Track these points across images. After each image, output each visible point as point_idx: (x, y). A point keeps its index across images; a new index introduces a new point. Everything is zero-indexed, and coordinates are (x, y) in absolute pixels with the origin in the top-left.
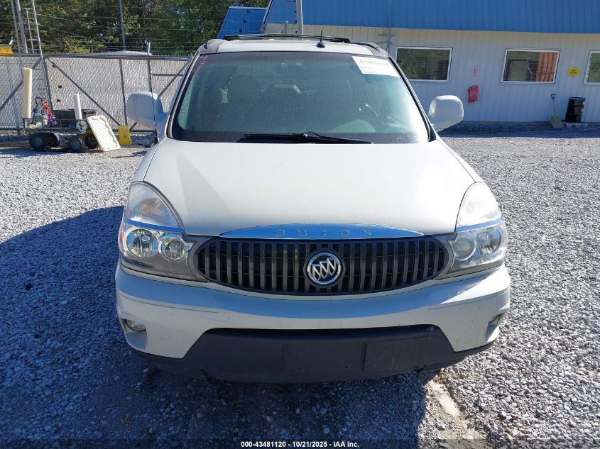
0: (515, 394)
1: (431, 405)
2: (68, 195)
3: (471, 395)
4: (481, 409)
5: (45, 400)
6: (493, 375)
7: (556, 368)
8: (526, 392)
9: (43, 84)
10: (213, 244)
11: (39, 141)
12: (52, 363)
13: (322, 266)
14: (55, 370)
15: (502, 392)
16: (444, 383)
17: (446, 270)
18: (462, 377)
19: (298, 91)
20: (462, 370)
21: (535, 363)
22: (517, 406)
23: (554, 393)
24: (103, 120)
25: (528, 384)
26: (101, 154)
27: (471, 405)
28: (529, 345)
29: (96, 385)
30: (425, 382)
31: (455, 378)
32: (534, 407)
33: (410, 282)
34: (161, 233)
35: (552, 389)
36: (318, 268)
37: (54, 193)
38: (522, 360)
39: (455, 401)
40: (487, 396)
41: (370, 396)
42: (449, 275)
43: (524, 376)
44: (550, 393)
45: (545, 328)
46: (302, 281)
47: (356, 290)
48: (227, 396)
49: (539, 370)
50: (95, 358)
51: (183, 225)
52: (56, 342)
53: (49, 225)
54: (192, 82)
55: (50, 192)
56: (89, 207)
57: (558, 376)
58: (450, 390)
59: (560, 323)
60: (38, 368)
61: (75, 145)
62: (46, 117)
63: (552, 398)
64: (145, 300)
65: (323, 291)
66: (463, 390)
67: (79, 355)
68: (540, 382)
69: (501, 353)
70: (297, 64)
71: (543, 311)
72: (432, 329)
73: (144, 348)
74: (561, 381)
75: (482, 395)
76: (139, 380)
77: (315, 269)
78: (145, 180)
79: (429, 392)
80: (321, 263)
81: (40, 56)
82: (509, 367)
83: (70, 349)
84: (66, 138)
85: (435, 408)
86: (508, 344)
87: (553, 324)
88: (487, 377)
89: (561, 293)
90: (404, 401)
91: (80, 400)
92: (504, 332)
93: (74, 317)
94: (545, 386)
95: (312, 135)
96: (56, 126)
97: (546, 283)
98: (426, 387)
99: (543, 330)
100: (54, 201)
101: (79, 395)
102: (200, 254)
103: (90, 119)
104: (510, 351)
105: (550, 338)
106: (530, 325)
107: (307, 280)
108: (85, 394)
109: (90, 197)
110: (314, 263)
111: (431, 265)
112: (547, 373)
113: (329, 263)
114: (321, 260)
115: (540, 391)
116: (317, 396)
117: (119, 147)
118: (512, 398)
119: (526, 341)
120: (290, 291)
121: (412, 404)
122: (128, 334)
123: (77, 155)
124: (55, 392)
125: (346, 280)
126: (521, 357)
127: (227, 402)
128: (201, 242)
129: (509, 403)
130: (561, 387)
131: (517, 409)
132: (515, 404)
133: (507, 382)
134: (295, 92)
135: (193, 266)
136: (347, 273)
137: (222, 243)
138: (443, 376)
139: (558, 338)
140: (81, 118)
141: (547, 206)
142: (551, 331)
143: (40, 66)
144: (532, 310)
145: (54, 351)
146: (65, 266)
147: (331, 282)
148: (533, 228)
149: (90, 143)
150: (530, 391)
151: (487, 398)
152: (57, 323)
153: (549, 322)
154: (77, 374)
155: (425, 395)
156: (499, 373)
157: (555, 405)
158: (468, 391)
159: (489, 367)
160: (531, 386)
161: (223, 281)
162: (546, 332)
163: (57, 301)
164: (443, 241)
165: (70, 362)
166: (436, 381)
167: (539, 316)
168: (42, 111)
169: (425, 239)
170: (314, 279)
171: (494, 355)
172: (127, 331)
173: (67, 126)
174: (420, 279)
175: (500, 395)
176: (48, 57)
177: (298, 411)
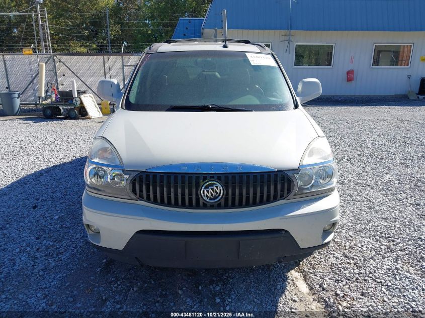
0: (349, 280)
1: (291, 286)
2: (65, 148)
3: (318, 280)
4: (324, 289)
5: (39, 278)
6: (335, 267)
7: (380, 263)
8: (357, 279)
9: (53, 74)
10: (142, 176)
11: (49, 112)
12: (46, 256)
13: (210, 190)
14: (47, 259)
15: (339, 279)
16: (301, 272)
17: (293, 193)
18: (314, 268)
19: (219, 76)
20: (315, 264)
21: (366, 260)
22: (349, 288)
23: (377, 280)
24: (91, 97)
25: (359, 274)
26: (89, 121)
27: (317, 286)
28: (365, 249)
29: (72, 270)
30: (289, 271)
31: (309, 269)
32: (361, 289)
33: (268, 201)
34: (110, 169)
35: (375, 277)
36: (208, 192)
37: (56, 146)
38: (358, 258)
39: (307, 284)
40: (329, 281)
41: (250, 280)
42: (295, 197)
43: (357, 268)
44: (374, 280)
45: (378, 237)
46: (198, 200)
47: (233, 206)
48: (155, 277)
49: (368, 265)
50: (73, 253)
51: (123, 164)
52: (49, 242)
53: (52, 167)
54: (139, 73)
55: (53, 146)
56: (78, 156)
57: (382, 269)
58: (305, 277)
59: (389, 234)
60: (36, 258)
61: (72, 114)
62: (54, 95)
63: (374, 283)
64: (99, 212)
65: (212, 207)
66: (313, 277)
67: (63, 250)
68: (368, 273)
69: (344, 253)
70: (208, 59)
71: (378, 226)
72: (283, 232)
73: (99, 243)
74: (383, 273)
75: (326, 281)
76: (99, 267)
77: (206, 192)
78: (103, 136)
79: (290, 277)
80: (210, 188)
81: (50, 55)
82: (348, 263)
83: (58, 246)
84: (67, 110)
85: (293, 288)
86: (350, 248)
87: (383, 235)
88: (332, 269)
89: (393, 214)
90: (272, 283)
91: (61, 279)
92: (348, 240)
93: (62, 227)
94: (371, 275)
95: (214, 106)
96: (60, 102)
97: (384, 207)
98: (288, 274)
99: (376, 239)
100: (56, 152)
101: (61, 275)
102: (133, 183)
103: (82, 97)
104: (351, 252)
105: (380, 244)
106: (367, 235)
107: (201, 199)
108: (64, 275)
109: (79, 149)
110: (206, 188)
111: (282, 190)
112: (374, 267)
113: (215, 188)
114: (210, 186)
115: (366, 278)
116: (214, 279)
117: (101, 115)
118: (346, 282)
119: (362, 246)
120: (191, 206)
121: (277, 285)
122: (90, 234)
123: (73, 121)
124: (46, 273)
125: (226, 200)
126: (357, 256)
127: (155, 282)
128: (134, 174)
129: (344, 285)
130: (382, 276)
131: (348, 290)
132: (348, 286)
133: (345, 272)
134: (216, 77)
135: (129, 190)
136: (227, 194)
137: (147, 175)
138: (301, 268)
139: (386, 244)
140: (76, 96)
141: (394, 154)
142: (381, 239)
143: (51, 61)
144: (371, 225)
145: (47, 248)
146: (59, 194)
147: (216, 200)
148: (381, 170)
149: (82, 113)
150: (359, 278)
151: (328, 282)
152: (51, 230)
153: (381, 233)
154: (60, 262)
155: (287, 279)
156: (340, 266)
157: (376, 287)
158: (317, 278)
159: (334, 262)
160: (361, 275)
161: (148, 199)
162: (377, 240)
163: (52, 217)
164: (290, 174)
165: (57, 255)
166: (296, 271)
167: (375, 229)
168: (52, 92)
169: (278, 173)
170: (205, 198)
171: (339, 255)
172: (89, 232)
173: (67, 102)
174: (275, 199)
175: (338, 280)
176: (56, 55)
177: (200, 288)
